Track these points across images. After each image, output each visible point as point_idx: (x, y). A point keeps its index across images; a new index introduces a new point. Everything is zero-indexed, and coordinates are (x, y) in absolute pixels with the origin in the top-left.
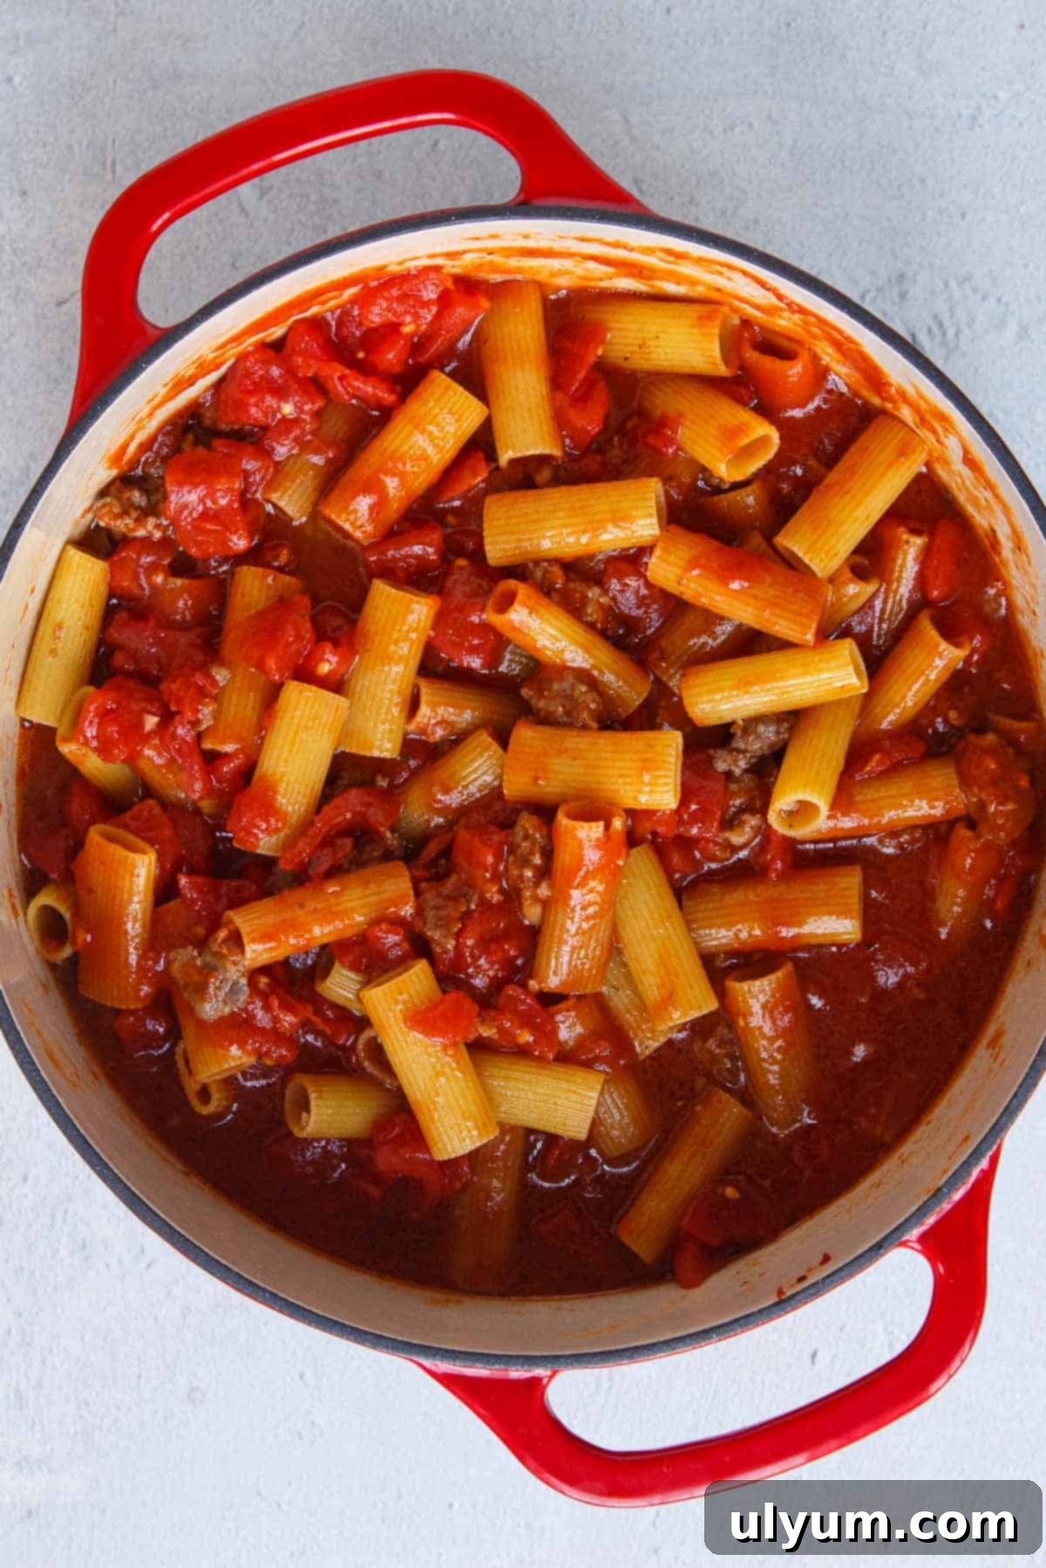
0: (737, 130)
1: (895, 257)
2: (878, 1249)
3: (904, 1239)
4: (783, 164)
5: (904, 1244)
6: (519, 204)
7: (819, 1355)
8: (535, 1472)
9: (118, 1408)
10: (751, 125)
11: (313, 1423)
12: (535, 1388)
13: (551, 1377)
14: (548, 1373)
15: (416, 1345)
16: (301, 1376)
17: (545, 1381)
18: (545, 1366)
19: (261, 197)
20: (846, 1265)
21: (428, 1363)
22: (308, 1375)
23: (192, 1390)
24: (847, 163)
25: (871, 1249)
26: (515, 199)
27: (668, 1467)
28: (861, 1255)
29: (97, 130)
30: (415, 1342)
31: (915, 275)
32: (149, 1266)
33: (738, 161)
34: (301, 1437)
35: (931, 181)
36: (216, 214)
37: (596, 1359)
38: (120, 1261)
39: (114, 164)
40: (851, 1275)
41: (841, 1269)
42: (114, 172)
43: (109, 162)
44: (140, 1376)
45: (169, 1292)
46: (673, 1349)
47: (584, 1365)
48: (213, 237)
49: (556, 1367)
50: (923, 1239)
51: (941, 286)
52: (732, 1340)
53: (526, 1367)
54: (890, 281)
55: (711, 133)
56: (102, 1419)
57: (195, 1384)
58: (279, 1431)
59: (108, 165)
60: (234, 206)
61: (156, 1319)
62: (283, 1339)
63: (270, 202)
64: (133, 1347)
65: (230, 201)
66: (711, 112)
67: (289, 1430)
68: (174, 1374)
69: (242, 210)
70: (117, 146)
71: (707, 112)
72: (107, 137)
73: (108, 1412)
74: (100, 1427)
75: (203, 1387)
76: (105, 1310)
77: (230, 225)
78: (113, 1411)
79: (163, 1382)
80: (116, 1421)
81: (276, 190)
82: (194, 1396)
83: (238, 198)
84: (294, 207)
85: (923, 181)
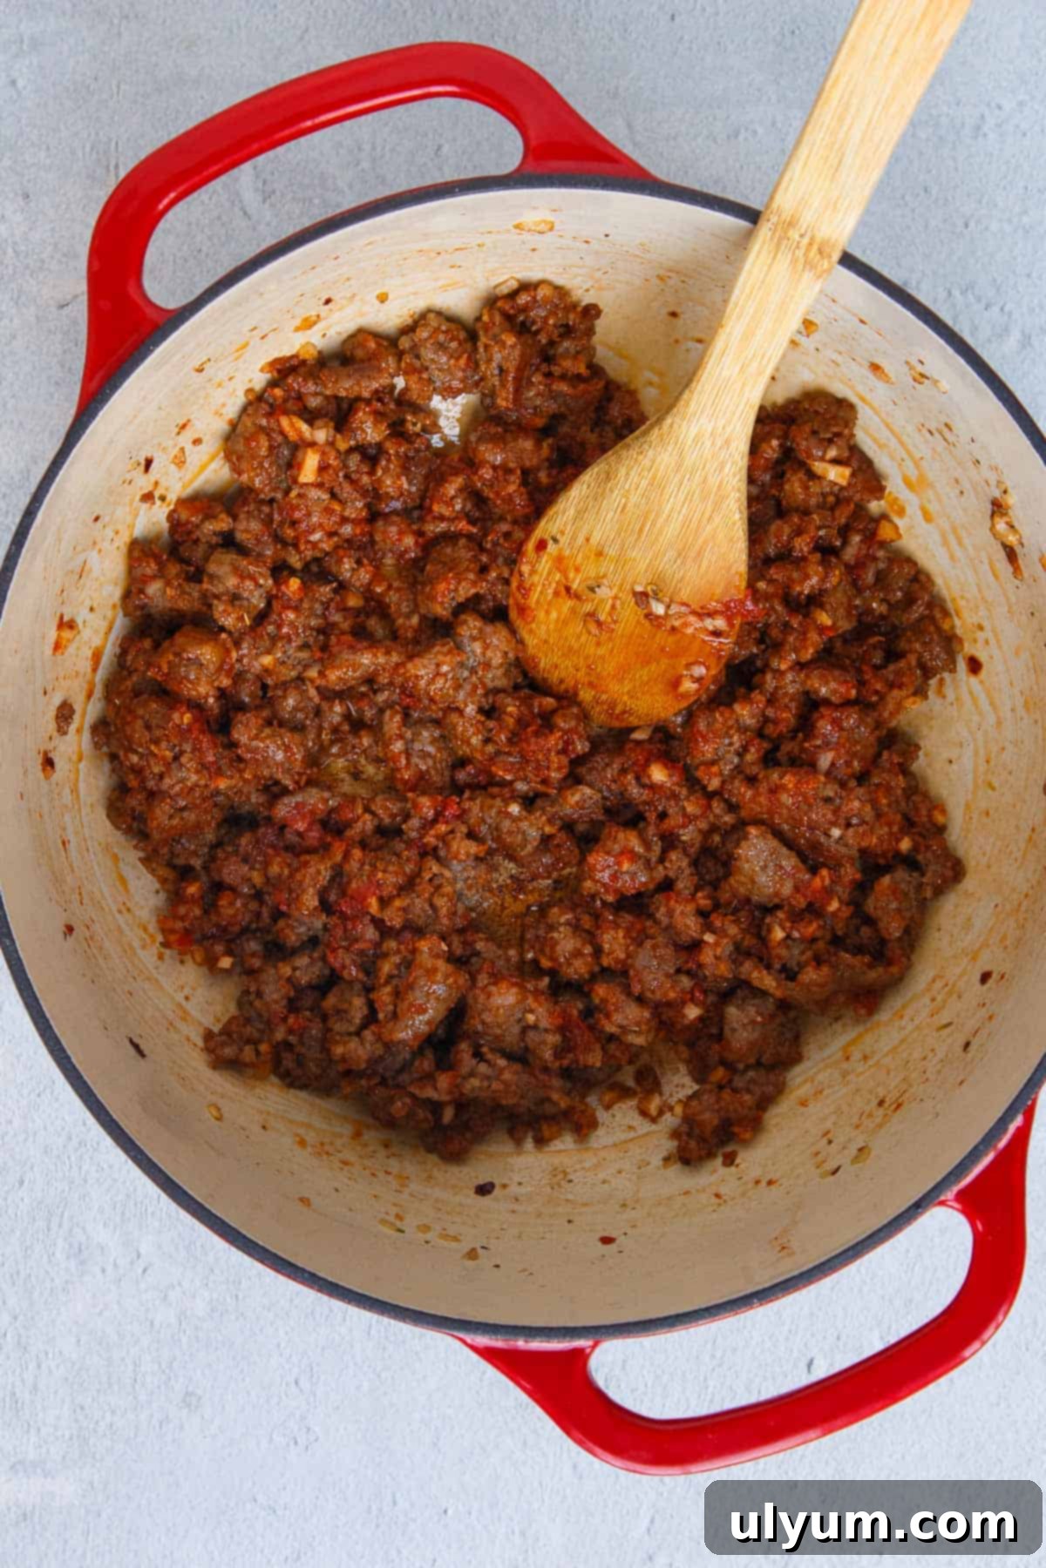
0: (742, 135)
2: (918, 1208)
3: (942, 1198)
5: (942, 1203)
6: (521, 175)
8: (580, 1443)
9: (113, 1412)
10: (755, 132)
11: (309, 1429)
12: (578, 1359)
13: (594, 1347)
14: (591, 1343)
15: (456, 1321)
16: (297, 1383)
17: (588, 1351)
18: (587, 1337)
19: (264, 201)
20: (884, 1227)
21: (469, 1338)
22: (305, 1384)
23: (188, 1394)
25: (909, 1209)
26: (515, 170)
27: (712, 1434)
28: (901, 1215)
29: (101, 134)
32: (145, 1271)
33: (742, 167)
34: (296, 1443)
35: (935, 189)
36: (219, 218)
37: (636, 1330)
38: (115, 1265)
39: (116, 167)
40: (889, 1238)
41: (879, 1230)
43: (112, 165)
44: (135, 1381)
45: (165, 1298)
46: (715, 1316)
47: (625, 1336)
48: (216, 241)
49: (598, 1337)
50: (959, 1197)
51: (945, 294)
53: (567, 1338)
55: (715, 140)
56: (97, 1422)
57: (190, 1389)
58: (274, 1436)
59: (112, 168)
60: (236, 209)
61: (152, 1324)
62: (278, 1345)
63: (272, 205)
64: (128, 1352)
65: (233, 203)
66: (715, 118)
67: (284, 1435)
68: (169, 1379)
69: (245, 213)
70: (120, 149)
71: (711, 119)
72: (110, 140)
73: (103, 1418)
74: (95, 1431)
75: (199, 1392)
76: (100, 1314)
77: (233, 230)
78: (108, 1415)
79: (159, 1387)
80: (111, 1425)
81: (278, 193)
82: (190, 1400)
83: (241, 201)
84: (297, 211)
85: (926, 190)
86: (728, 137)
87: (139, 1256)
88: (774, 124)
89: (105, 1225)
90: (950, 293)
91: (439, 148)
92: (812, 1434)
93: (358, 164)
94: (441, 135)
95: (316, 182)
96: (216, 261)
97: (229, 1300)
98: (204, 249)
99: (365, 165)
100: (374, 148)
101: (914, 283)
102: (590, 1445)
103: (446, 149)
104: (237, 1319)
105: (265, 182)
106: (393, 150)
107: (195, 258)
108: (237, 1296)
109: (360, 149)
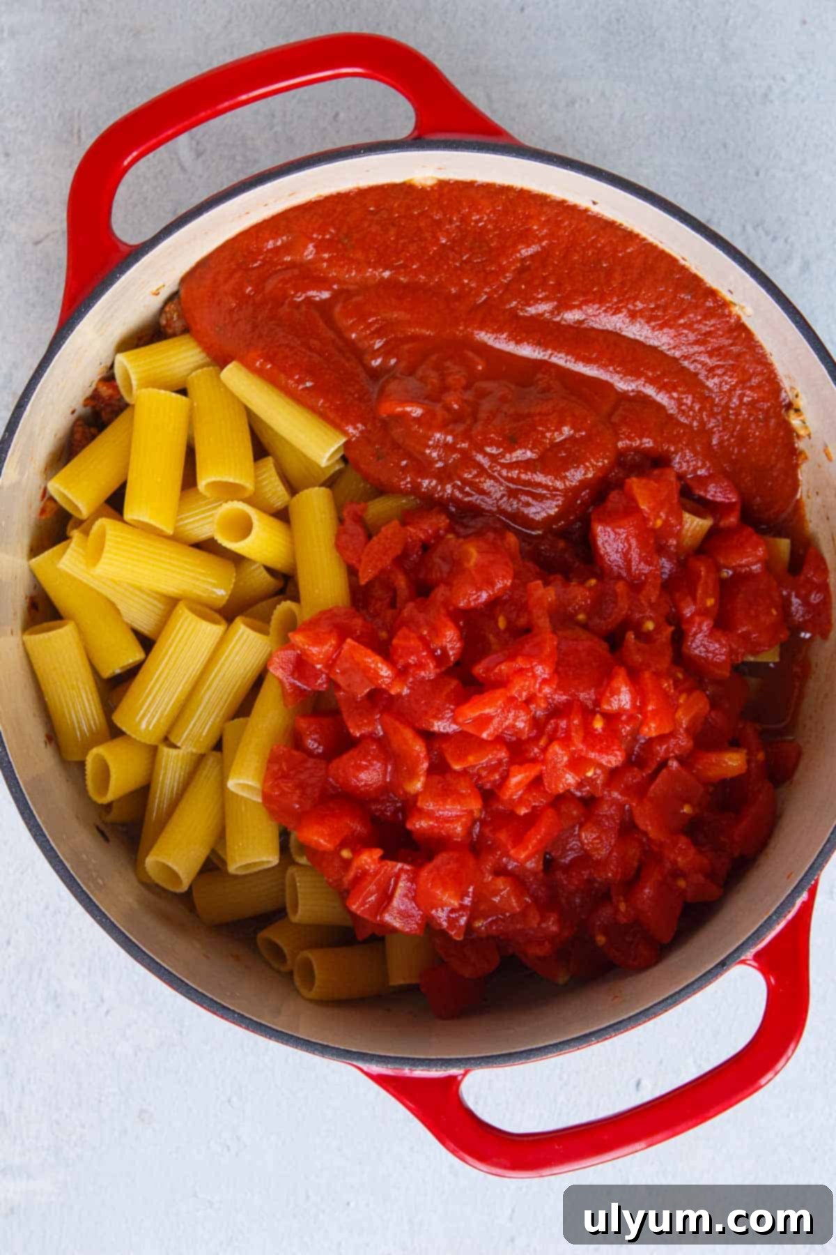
0: (577, 104)
2: (723, 965)
3: (743, 958)
4: (613, 132)
5: (743, 962)
6: (415, 139)
7: (644, 1083)
8: (453, 1152)
9: (83, 1126)
10: (588, 101)
11: (239, 1139)
12: (452, 1084)
13: (464, 1075)
14: (462, 1072)
15: (355, 1053)
16: (229, 1101)
17: (460, 1078)
18: (459, 1067)
19: (199, 158)
20: (696, 980)
21: (365, 1067)
22: (236, 1102)
23: (142, 1111)
25: (716, 966)
26: (410, 135)
27: (559, 1145)
28: (709, 972)
29: (66, 105)
30: (354, 1050)
32: (107, 1013)
34: (229, 1149)
35: (732, 145)
36: (161, 171)
37: (499, 1060)
38: (84, 1008)
39: (79, 131)
40: (701, 988)
41: (693, 983)
42: (79, 137)
43: (75, 131)
44: (100, 1101)
45: (124, 1034)
46: (561, 1050)
47: (490, 1065)
48: (159, 190)
49: (468, 1067)
50: (757, 957)
51: (740, 229)
52: (607, 1043)
53: (444, 1068)
55: (556, 108)
56: (70, 1135)
57: (144, 1107)
58: (211, 1144)
60: (175, 165)
61: (113, 1055)
62: (214, 1072)
63: (204, 162)
64: (94, 1078)
65: (173, 161)
66: (556, 90)
67: (219, 1143)
68: (128, 1099)
69: (183, 168)
70: (80, 117)
71: (553, 90)
72: (74, 109)
73: (75, 1131)
74: (68, 1141)
75: (151, 1109)
76: (72, 1048)
77: (172, 181)
78: (79, 1128)
79: (119, 1106)
80: (81, 1137)
81: (208, 152)
82: (144, 1116)
84: (223, 166)
85: (725, 146)
86: (567, 105)
87: (102, 1000)
88: (603, 94)
89: (76, 976)
90: (744, 228)
91: (337, 115)
92: (638, 1146)
93: (272, 128)
95: (239, 142)
98: (153, 196)
100: (284, 115)
101: (715, 220)
102: (461, 1153)
103: (342, 116)
104: (181, 1050)
105: (198, 143)
106: (300, 117)
107: (142, 203)
108: (181, 1033)
109: (273, 116)
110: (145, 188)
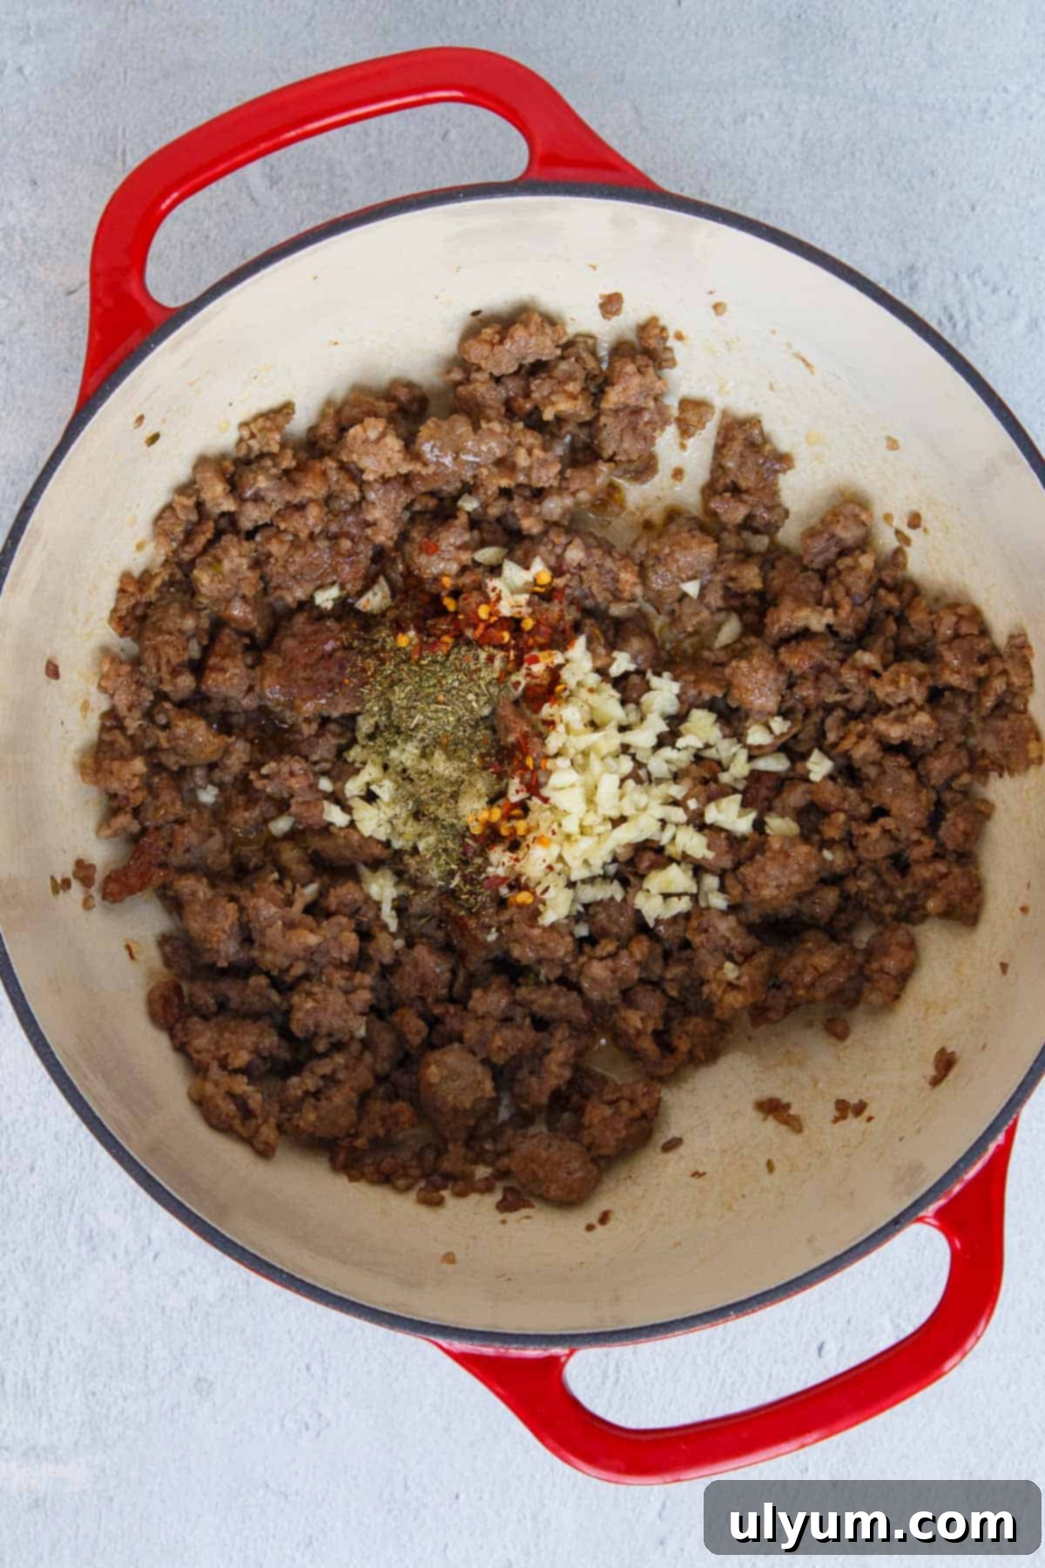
0: (749, 120)
1: (905, 249)
2: (896, 1225)
3: (922, 1214)
4: (793, 156)
5: (921, 1220)
7: (826, 1348)
8: (552, 1449)
9: (125, 1398)
10: (762, 116)
11: (320, 1415)
12: (553, 1367)
13: (569, 1356)
14: (566, 1351)
15: (436, 1326)
16: (308, 1369)
17: (563, 1359)
18: (563, 1346)
19: (272, 187)
20: (862, 1242)
21: (444, 1343)
22: (316, 1368)
23: (199, 1380)
24: (857, 155)
27: (686, 1445)
29: (108, 120)
30: (434, 1322)
31: (925, 266)
32: (156, 1257)
33: (748, 152)
34: (307, 1428)
35: (941, 172)
36: (226, 204)
37: (614, 1338)
38: (127, 1252)
39: (124, 151)
40: (867, 1252)
42: (124, 160)
43: (119, 151)
44: (147, 1367)
45: (176, 1284)
47: (600, 1345)
48: (223, 226)
49: (574, 1346)
50: (940, 1215)
51: (951, 278)
53: (544, 1346)
54: (900, 272)
55: (721, 124)
56: (109, 1408)
57: (202, 1374)
58: (286, 1421)
59: (119, 153)
60: (244, 196)
61: (163, 1310)
62: (289, 1331)
63: (281, 192)
64: (139, 1338)
65: (240, 190)
66: (722, 103)
67: (296, 1421)
68: (181, 1366)
69: (253, 199)
70: (127, 135)
71: (717, 104)
72: (116, 127)
73: (115, 1402)
74: (107, 1417)
75: (211, 1378)
76: (111, 1300)
77: (241, 215)
78: (120, 1401)
79: (170, 1373)
80: (123, 1411)
81: (285, 179)
82: (202, 1387)
83: (248, 187)
84: (304, 197)
85: (933, 173)
86: (735, 122)
87: (150, 1241)
88: (780, 106)
89: (116, 1211)
90: (957, 278)
91: (446, 133)
93: (364, 150)
94: (448, 121)
95: (323, 167)
96: (224, 247)
97: (240, 1286)
98: (212, 235)
99: (373, 150)
102: (564, 1454)
103: (453, 135)
104: (248, 1304)
106: (401, 135)
107: (202, 244)
110: (207, 223)
